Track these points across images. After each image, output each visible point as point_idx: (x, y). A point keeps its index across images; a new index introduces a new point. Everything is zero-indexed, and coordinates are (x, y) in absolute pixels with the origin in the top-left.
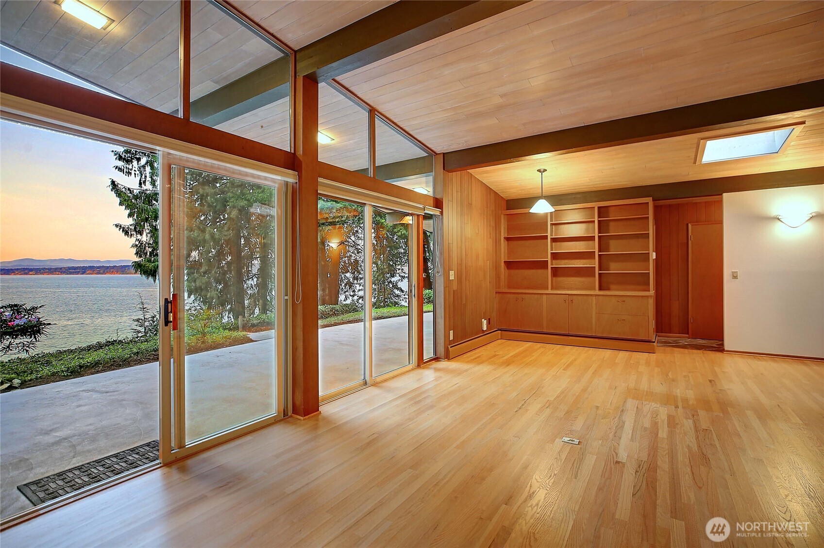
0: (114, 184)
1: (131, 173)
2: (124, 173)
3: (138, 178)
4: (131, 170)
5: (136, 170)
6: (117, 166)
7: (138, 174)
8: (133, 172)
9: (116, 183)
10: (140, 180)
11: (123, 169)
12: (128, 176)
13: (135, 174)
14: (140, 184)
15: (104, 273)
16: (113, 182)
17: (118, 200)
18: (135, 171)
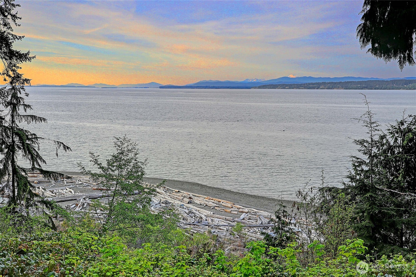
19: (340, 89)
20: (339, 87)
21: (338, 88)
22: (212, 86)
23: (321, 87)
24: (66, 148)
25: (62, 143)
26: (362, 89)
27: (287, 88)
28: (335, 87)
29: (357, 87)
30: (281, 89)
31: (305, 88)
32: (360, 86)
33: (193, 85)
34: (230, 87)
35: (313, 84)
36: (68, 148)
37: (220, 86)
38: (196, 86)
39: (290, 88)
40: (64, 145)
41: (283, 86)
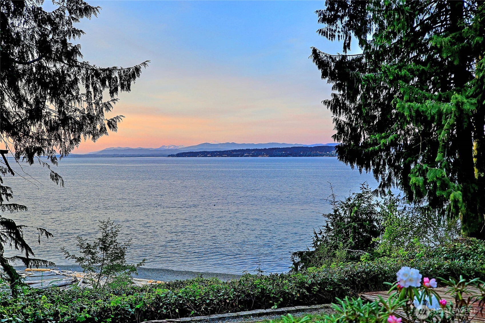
0: (316, 54)
1: (334, 36)
2: (327, 37)
3: (342, 41)
4: (335, 31)
5: (340, 30)
6: (321, 30)
7: (342, 36)
8: (336, 34)
9: (318, 51)
10: (345, 43)
11: (327, 32)
12: (332, 40)
13: (339, 36)
14: (345, 48)
15: (257, 156)
16: (315, 51)
17: (320, 72)
18: (339, 32)
19: (265, 156)
20: (263, 154)
21: (263, 156)
22: (121, 154)
23: (246, 154)
24: (48, 234)
25: (45, 230)
26: (287, 156)
27: (208, 155)
28: (259, 155)
29: (282, 154)
30: (202, 157)
31: (228, 156)
32: (284, 153)
33: (97, 153)
34: (143, 155)
35: (235, 151)
36: (50, 234)
37: (132, 154)
38: (101, 154)
39: (212, 156)
40: (46, 232)
41: (205, 154)
